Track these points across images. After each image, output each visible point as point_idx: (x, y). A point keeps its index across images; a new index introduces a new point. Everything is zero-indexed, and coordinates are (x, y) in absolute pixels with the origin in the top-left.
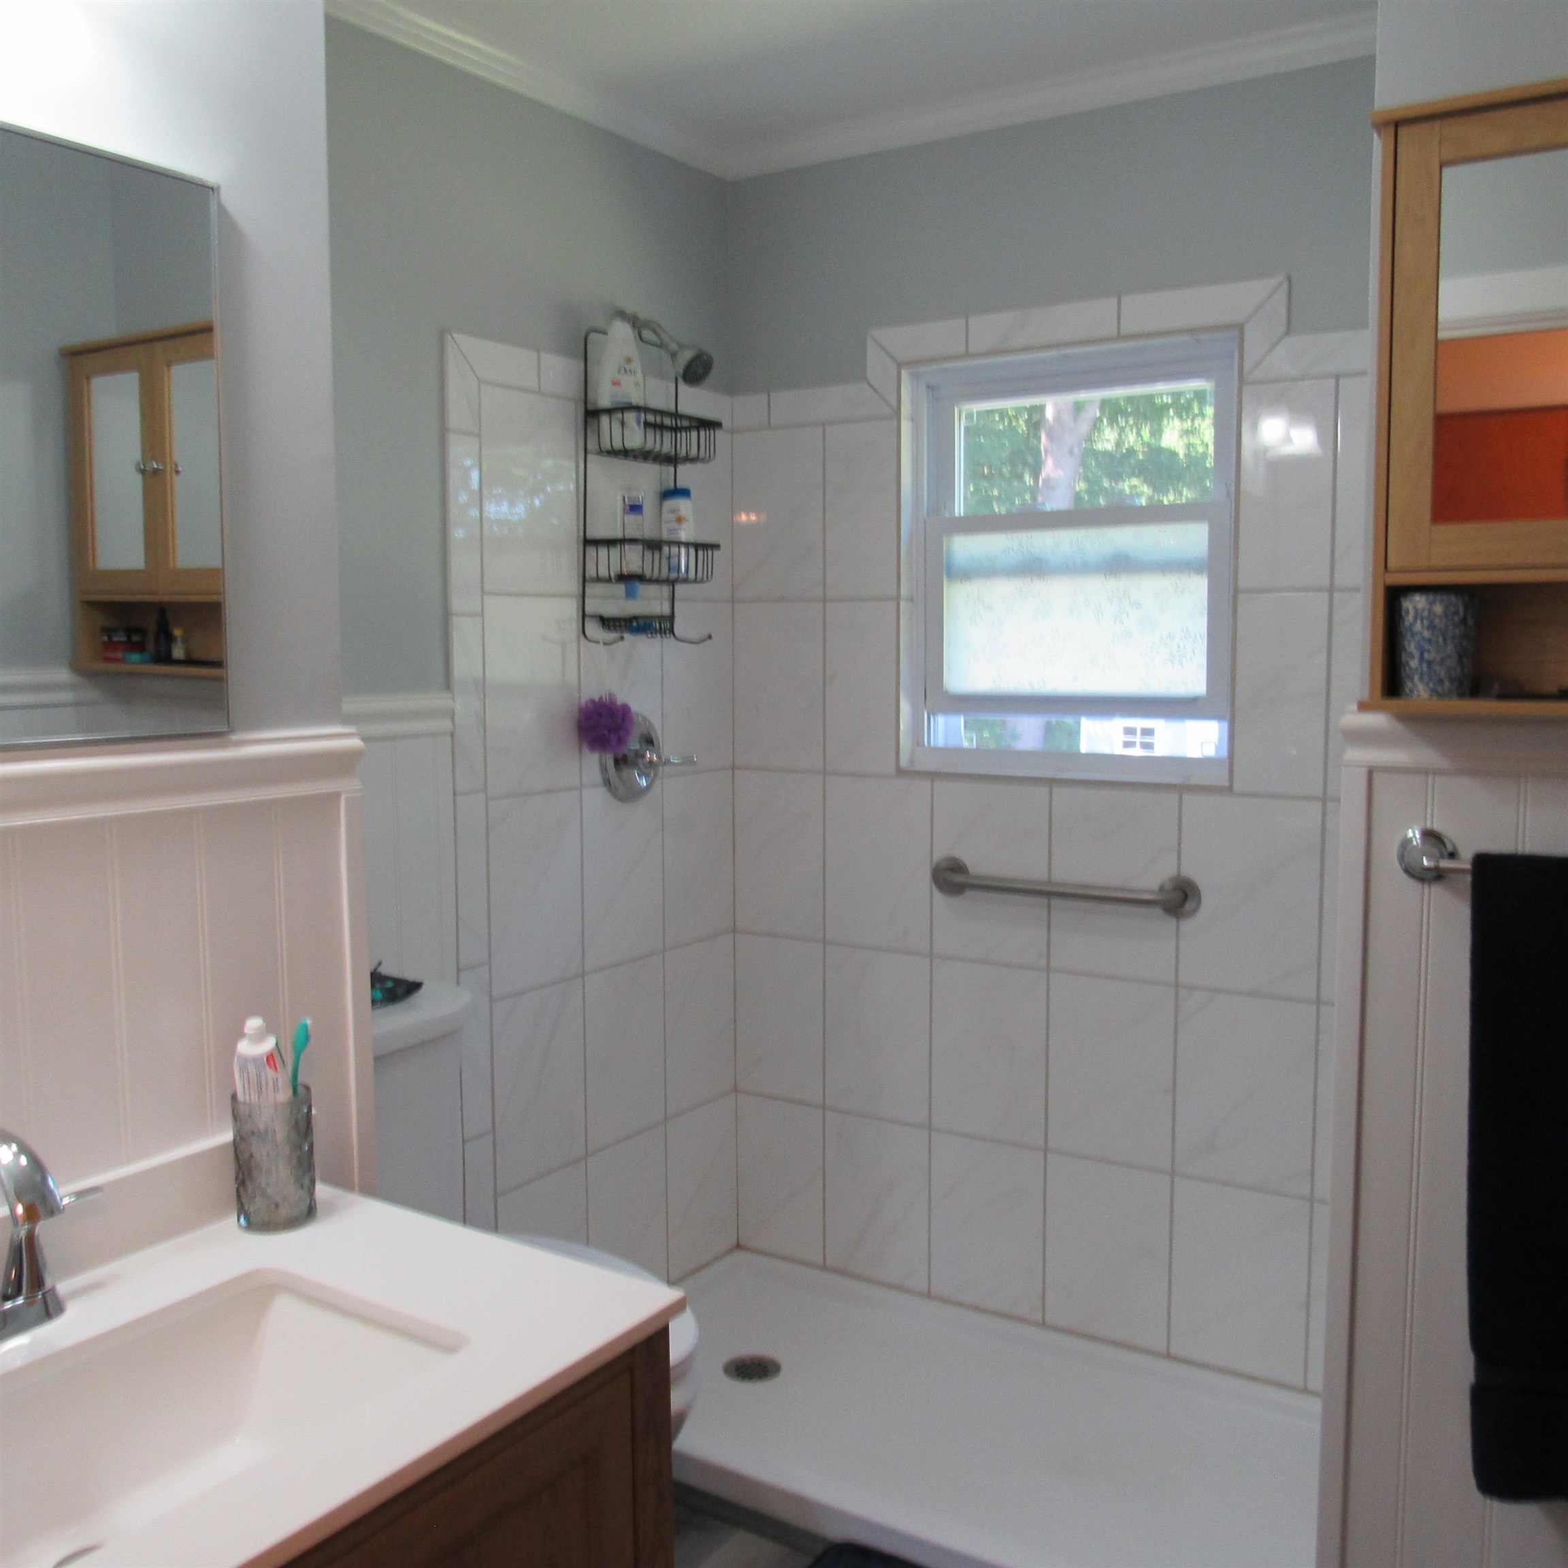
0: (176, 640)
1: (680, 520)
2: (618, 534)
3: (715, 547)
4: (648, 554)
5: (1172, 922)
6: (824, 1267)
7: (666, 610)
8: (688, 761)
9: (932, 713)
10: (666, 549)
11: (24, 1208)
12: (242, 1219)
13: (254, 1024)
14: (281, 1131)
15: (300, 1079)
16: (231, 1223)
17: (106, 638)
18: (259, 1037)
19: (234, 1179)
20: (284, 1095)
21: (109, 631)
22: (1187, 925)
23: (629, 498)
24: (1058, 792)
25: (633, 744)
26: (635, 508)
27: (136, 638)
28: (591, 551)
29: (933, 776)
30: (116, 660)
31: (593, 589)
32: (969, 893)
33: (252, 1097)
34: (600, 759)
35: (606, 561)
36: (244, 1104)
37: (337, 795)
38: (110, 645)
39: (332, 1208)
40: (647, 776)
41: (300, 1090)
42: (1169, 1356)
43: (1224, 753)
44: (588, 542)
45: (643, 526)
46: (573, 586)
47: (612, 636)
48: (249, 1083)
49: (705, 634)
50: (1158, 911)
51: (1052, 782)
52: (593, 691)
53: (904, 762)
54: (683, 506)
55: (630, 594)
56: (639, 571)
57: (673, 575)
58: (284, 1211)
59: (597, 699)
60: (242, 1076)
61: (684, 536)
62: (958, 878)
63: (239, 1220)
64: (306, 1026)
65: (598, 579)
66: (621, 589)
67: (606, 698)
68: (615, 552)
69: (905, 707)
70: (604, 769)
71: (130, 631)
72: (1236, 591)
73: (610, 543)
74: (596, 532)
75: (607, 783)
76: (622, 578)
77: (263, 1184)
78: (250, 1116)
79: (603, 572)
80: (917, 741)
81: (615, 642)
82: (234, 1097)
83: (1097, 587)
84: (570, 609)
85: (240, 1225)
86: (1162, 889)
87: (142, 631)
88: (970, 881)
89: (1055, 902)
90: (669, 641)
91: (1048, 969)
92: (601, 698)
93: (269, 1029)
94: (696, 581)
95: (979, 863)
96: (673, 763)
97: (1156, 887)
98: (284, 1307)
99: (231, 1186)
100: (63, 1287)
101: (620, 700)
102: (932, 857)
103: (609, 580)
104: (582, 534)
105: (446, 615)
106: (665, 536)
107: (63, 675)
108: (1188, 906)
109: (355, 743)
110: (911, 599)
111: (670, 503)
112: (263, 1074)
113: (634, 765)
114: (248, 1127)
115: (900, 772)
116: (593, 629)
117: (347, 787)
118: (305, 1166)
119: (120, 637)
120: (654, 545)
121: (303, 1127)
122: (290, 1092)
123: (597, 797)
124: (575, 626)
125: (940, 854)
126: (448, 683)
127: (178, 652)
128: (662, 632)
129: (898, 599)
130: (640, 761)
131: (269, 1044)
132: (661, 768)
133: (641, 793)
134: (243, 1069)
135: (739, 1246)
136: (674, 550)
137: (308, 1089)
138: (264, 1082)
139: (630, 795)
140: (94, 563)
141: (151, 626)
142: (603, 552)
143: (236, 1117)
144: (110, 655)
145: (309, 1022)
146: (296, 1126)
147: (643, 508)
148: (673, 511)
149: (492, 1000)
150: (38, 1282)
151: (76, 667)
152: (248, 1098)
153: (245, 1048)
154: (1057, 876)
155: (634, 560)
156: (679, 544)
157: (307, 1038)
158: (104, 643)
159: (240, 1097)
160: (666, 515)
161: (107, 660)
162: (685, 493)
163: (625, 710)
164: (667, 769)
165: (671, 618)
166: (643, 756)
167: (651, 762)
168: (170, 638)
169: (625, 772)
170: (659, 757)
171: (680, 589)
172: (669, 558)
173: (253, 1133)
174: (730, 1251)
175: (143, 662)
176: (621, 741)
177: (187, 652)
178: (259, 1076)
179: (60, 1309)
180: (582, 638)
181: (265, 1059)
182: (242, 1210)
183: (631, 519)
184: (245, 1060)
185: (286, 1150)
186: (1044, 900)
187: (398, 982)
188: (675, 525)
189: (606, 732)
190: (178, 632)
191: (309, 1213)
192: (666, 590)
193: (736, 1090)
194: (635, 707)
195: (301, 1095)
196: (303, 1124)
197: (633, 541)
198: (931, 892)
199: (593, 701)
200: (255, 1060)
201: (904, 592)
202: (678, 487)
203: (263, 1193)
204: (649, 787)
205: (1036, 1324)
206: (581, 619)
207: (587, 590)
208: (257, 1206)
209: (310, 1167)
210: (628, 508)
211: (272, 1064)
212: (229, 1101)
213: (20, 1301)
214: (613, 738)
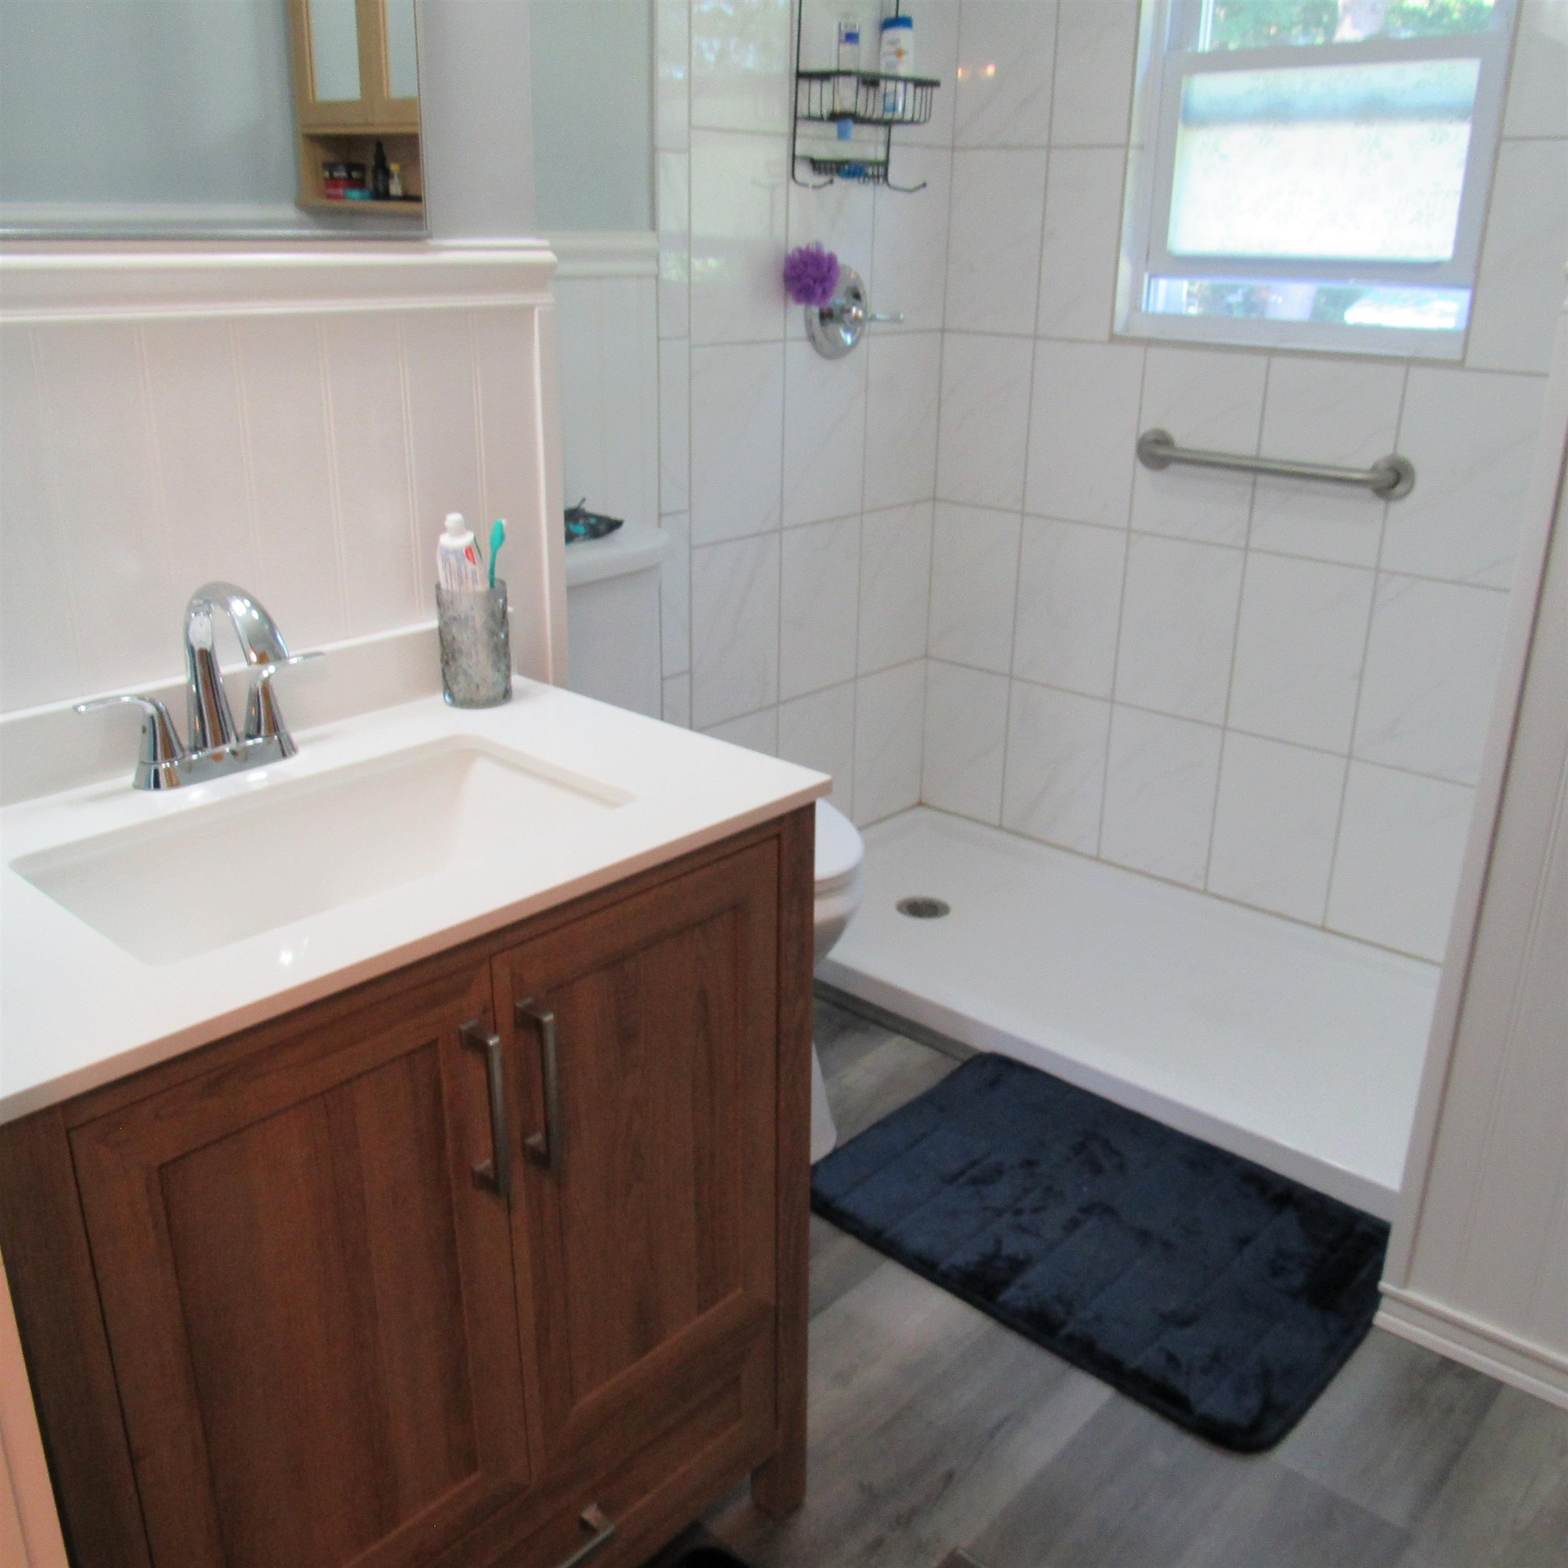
0: (393, 177)
1: (899, 53)
2: (831, 66)
3: (934, 84)
4: (863, 91)
5: (1380, 504)
6: (1000, 828)
7: (881, 156)
8: (895, 320)
9: (1154, 275)
10: (882, 83)
11: (257, 656)
12: (447, 698)
13: (453, 519)
14: (479, 619)
15: (497, 575)
16: (439, 699)
17: (327, 174)
18: (459, 532)
19: (440, 661)
20: (482, 587)
21: (330, 167)
22: (1398, 509)
23: (846, 26)
24: (1277, 362)
25: (838, 299)
26: (851, 37)
27: (355, 174)
28: (804, 85)
29: (1148, 343)
30: (337, 197)
31: (805, 129)
32: (1174, 468)
33: (454, 586)
34: (806, 311)
35: (819, 98)
36: (447, 591)
37: (531, 308)
38: (332, 182)
39: (525, 694)
40: (853, 333)
41: (497, 584)
42: (1323, 929)
43: (1462, 325)
44: (801, 75)
45: (861, 58)
46: (785, 126)
47: (821, 179)
48: (451, 575)
49: (921, 183)
50: (1367, 492)
51: (1272, 352)
52: (799, 239)
53: (1119, 328)
54: (902, 36)
55: (842, 135)
56: (852, 109)
57: (888, 116)
58: (484, 692)
59: (803, 247)
60: (444, 568)
61: (904, 70)
62: (1162, 451)
63: (445, 699)
64: (501, 526)
65: (810, 118)
66: (832, 129)
67: (813, 248)
68: (827, 87)
69: (1125, 268)
70: (809, 323)
71: (350, 167)
72: (1500, 139)
73: (824, 76)
74: (809, 65)
75: (812, 338)
76: (835, 117)
77: (465, 666)
78: (452, 602)
79: (815, 110)
80: (1135, 306)
81: (825, 184)
82: (438, 587)
83: (1346, 135)
84: (780, 152)
85: (446, 702)
86: (1374, 469)
87: (361, 168)
88: (1176, 454)
89: (1262, 479)
90: (882, 190)
91: (1246, 549)
92: (808, 245)
93: (469, 524)
94: (912, 122)
95: (1186, 436)
96: (879, 320)
97: (1368, 465)
98: (482, 770)
99: (437, 666)
100: (296, 736)
101: (827, 249)
102: (1138, 428)
103: (821, 119)
104: (795, 66)
105: (653, 151)
106: (883, 70)
107: (289, 212)
108: (1399, 489)
109: (548, 257)
110: (1141, 147)
111: (891, 34)
112: (463, 567)
113: (840, 320)
114: (450, 613)
115: (1114, 339)
116: (803, 172)
117: (541, 301)
118: (501, 652)
119: (341, 173)
120: (871, 81)
121: (500, 619)
122: (487, 585)
123: (801, 351)
124: (784, 169)
125: (1147, 426)
126: (653, 225)
127: (395, 188)
128: (875, 177)
129: (1126, 146)
130: (846, 317)
131: (467, 539)
132: (867, 324)
133: (843, 351)
134: (446, 560)
135: (920, 804)
136: (890, 86)
137: (503, 583)
138: (464, 573)
139: (834, 352)
140: (313, 95)
141: (370, 162)
142: (816, 86)
143: (440, 604)
144: (332, 191)
145: (504, 522)
146: (492, 615)
147: (861, 38)
148: (892, 43)
149: (691, 547)
150: (274, 726)
151: (302, 205)
152: (450, 587)
153: (446, 540)
154: (1265, 453)
155: (846, 96)
156: (897, 79)
157: (503, 537)
158: (326, 179)
159: (443, 586)
160: (886, 48)
161: (329, 197)
162: (904, 22)
163: (832, 260)
164: (873, 324)
165: (885, 164)
166: (849, 311)
167: (856, 317)
168: (387, 174)
169: (831, 327)
170: (865, 312)
171: (897, 131)
172: (885, 96)
173: (455, 619)
174: (913, 807)
175: (363, 199)
176: (826, 293)
177: (404, 188)
178: (459, 569)
179: (294, 749)
180: (792, 183)
181: (464, 554)
182: (448, 689)
183: (847, 48)
184: (447, 551)
185: (484, 636)
186: (1249, 477)
187: (600, 519)
188: (893, 58)
189: (811, 283)
190: (394, 168)
191: (506, 695)
192: (881, 132)
193: (926, 656)
194: (842, 260)
195: (496, 588)
196: (499, 615)
197: (847, 74)
198: (1135, 466)
199: (801, 252)
200: (455, 552)
201: (1134, 139)
202: (900, 14)
203: (466, 673)
204: (855, 343)
205: (1197, 891)
206: (791, 161)
207: (799, 131)
208: (460, 687)
209: (506, 655)
210: (843, 37)
211: (470, 556)
212: (434, 588)
213: (259, 740)
214: (819, 291)
